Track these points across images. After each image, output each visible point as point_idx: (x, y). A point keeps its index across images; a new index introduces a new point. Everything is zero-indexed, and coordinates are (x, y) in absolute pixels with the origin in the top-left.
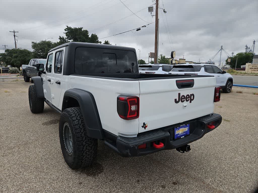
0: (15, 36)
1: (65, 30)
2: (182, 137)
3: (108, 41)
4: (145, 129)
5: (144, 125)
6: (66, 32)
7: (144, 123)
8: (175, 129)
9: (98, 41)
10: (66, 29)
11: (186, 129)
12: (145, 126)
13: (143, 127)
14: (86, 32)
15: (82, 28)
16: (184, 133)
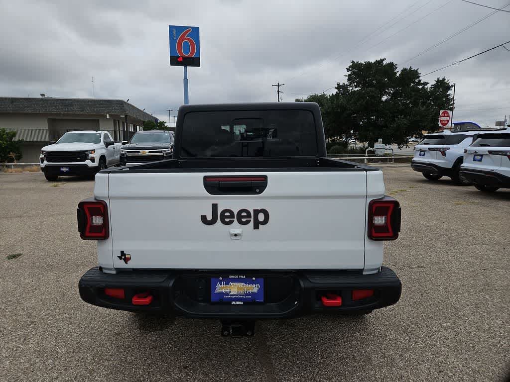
0: (278, 92)
1: (348, 70)
2: (233, 303)
3: (444, 79)
4: (126, 263)
5: (122, 255)
6: (349, 73)
7: (122, 252)
8: (213, 280)
9: (420, 81)
10: (350, 67)
11: (254, 288)
12: (125, 257)
13: (120, 258)
14: (392, 66)
15: (383, 60)
16: (247, 295)
